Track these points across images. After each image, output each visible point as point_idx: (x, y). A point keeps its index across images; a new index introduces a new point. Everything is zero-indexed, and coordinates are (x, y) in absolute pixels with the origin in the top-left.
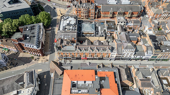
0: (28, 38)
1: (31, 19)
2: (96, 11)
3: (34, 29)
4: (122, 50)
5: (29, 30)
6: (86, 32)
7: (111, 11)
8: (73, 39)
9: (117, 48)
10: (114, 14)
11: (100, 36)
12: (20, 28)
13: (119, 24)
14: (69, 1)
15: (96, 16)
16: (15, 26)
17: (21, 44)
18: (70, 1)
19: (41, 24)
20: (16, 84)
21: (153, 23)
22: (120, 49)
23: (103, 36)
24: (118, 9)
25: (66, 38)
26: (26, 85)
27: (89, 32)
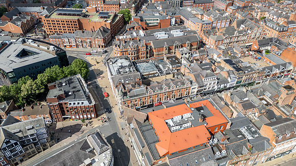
2: (147, 48)
5: (66, 84)
6: (146, 73)
7: (166, 45)
8: (137, 80)
9: (196, 80)
10: (170, 49)
11: (167, 74)
17: (61, 104)
19: (79, 76)
22: (199, 79)
23: (170, 73)
25: (127, 82)
26: (97, 150)
27: (151, 73)
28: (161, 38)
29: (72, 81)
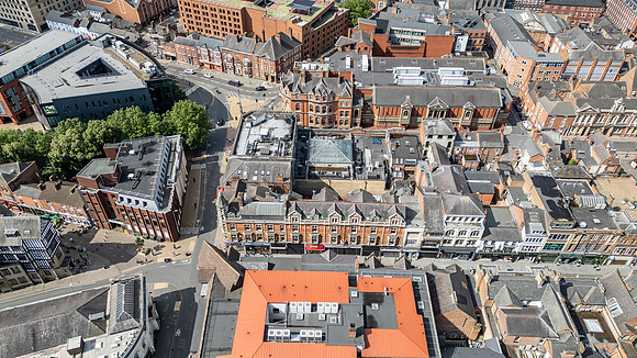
0: (131, 175)
1: (146, 123)
2: (355, 102)
3: (151, 151)
4: (441, 217)
5: (136, 153)
6: (322, 165)
7: (407, 103)
8: (279, 180)
9: (426, 213)
10: (415, 114)
11: (370, 178)
12: (107, 147)
13: (431, 141)
14: (270, 78)
15: (358, 120)
16: (93, 140)
17: (106, 195)
18: (273, 77)
19: (177, 139)
20: (81, 316)
21: (546, 140)
22: (434, 214)
23: (378, 177)
24: (429, 99)
25: (255, 178)
26: (111, 324)
27: (333, 166)
28: (404, 83)
29: (154, 147)
